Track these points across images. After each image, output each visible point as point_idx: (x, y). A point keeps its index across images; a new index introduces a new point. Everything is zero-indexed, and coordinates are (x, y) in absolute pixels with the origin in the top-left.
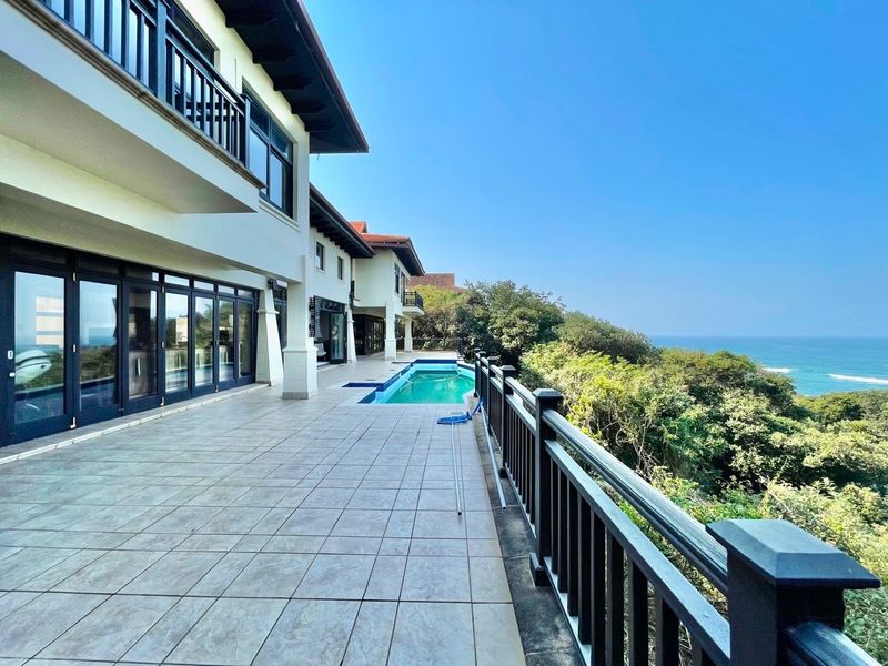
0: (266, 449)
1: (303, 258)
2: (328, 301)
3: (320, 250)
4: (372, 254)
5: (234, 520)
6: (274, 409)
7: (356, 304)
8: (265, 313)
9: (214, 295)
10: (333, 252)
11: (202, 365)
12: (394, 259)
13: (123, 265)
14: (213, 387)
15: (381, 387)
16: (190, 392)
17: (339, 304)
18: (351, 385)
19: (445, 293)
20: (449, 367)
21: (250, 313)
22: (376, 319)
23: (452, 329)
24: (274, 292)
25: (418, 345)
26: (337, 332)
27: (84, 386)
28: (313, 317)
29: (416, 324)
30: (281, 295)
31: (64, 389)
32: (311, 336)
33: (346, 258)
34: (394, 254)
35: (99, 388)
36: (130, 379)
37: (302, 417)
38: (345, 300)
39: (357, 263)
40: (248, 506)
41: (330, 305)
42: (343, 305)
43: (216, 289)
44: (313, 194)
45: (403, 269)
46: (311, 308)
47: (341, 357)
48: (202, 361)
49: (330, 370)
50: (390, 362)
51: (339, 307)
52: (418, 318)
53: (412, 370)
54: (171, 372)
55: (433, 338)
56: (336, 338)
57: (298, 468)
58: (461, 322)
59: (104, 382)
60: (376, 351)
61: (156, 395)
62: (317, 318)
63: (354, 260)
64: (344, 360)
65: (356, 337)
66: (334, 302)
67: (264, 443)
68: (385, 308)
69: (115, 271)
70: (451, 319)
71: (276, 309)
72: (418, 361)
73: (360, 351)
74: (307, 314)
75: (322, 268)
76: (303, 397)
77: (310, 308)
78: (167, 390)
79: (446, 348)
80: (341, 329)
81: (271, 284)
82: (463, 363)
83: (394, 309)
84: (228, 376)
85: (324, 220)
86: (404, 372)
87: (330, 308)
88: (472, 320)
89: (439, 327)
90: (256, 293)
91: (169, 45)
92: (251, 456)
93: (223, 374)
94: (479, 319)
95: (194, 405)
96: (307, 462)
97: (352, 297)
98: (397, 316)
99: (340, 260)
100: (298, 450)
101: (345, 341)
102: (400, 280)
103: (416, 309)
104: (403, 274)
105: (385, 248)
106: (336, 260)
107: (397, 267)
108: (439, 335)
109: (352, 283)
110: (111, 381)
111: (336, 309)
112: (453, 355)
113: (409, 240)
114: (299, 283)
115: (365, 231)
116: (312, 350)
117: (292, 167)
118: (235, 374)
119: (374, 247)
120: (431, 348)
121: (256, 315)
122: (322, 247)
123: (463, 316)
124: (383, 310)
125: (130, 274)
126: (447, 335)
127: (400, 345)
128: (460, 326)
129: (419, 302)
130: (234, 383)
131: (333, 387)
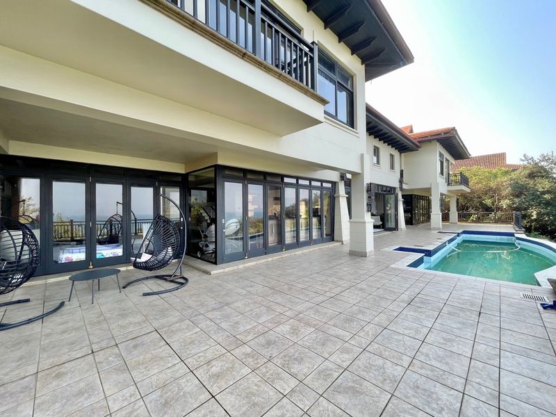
0: (333, 295)
1: (362, 156)
2: (383, 186)
3: (376, 151)
4: (418, 147)
5: (296, 359)
6: (344, 261)
7: (404, 186)
8: (339, 196)
9: (310, 187)
10: (386, 151)
11: (304, 228)
12: (439, 148)
13: (265, 174)
14: (310, 242)
15: (429, 253)
16: (297, 244)
17: (391, 188)
18: (401, 249)
19: (494, 171)
20: (505, 239)
21: (330, 197)
22: (422, 198)
23: (505, 203)
24: (345, 182)
25: (463, 217)
26: (390, 207)
27: (252, 237)
28: (369, 197)
29: (461, 200)
30: (348, 184)
31: (242, 239)
32: (368, 211)
33: (396, 153)
34: (438, 144)
35: (257, 238)
36: (269, 235)
37: (361, 272)
38: (396, 184)
39: (405, 156)
40: (308, 348)
41: (384, 189)
42: (395, 188)
43: (310, 183)
44: (369, 110)
45: (447, 155)
46: (369, 190)
47: (393, 225)
48: (303, 225)
49: (384, 236)
50: (436, 232)
51: (391, 190)
52: (464, 195)
53: (459, 240)
54: (288, 232)
55: (481, 212)
56: (389, 212)
57: (352, 321)
58: (518, 196)
59: (259, 236)
60: (423, 222)
61: (281, 245)
62: (373, 197)
63: (403, 154)
64: (396, 228)
65: (405, 212)
66: (387, 187)
67: (331, 289)
68: (430, 188)
69: (262, 177)
70: (504, 193)
71: (346, 194)
72: (465, 232)
73: (409, 222)
74: (365, 195)
75: (378, 163)
76: (363, 255)
77: (367, 191)
78: (286, 242)
79: (498, 221)
80: (393, 205)
81: (342, 177)
82: (524, 236)
83: (440, 188)
84: (318, 236)
85: (379, 129)
86: (451, 241)
87: (385, 191)
88: (533, 194)
89: (488, 202)
90: (334, 184)
91: (263, 21)
92: (321, 298)
93: (315, 234)
94: (543, 193)
95: (299, 252)
96: (360, 316)
97: (401, 182)
98: (442, 194)
99: (392, 156)
100: (355, 302)
101: (396, 215)
102: (445, 164)
103: (463, 188)
104: (447, 160)
105: (430, 141)
106: (389, 157)
107: (441, 155)
108: (488, 209)
109: (402, 172)
110: (262, 235)
111: (389, 191)
112: (508, 228)
113: (454, 129)
114: (359, 174)
115: (411, 131)
116: (369, 221)
117: (352, 93)
118: (322, 235)
119: (419, 142)
120: (478, 220)
121: (334, 198)
122: (378, 148)
123: (519, 191)
124: (429, 190)
125: (269, 178)
126: (499, 209)
127: (445, 218)
128: (517, 200)
129: (465, 181)
130: (321, 240)
131: (386, 249)
